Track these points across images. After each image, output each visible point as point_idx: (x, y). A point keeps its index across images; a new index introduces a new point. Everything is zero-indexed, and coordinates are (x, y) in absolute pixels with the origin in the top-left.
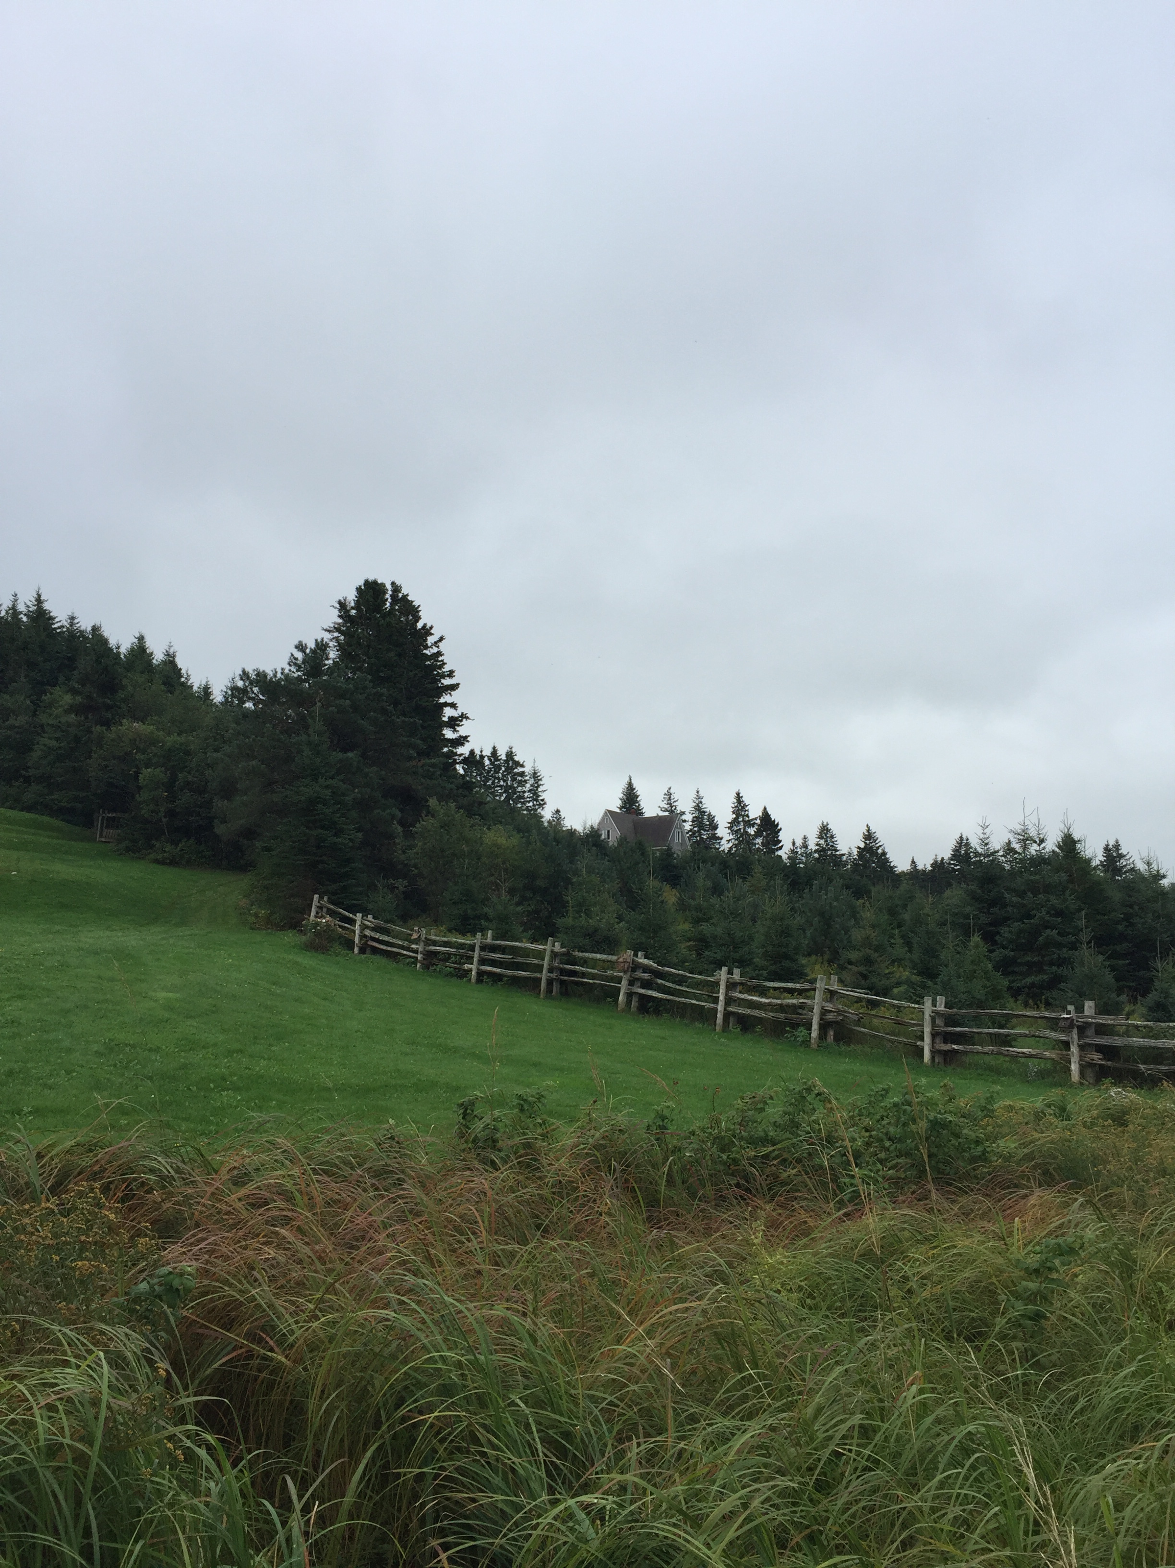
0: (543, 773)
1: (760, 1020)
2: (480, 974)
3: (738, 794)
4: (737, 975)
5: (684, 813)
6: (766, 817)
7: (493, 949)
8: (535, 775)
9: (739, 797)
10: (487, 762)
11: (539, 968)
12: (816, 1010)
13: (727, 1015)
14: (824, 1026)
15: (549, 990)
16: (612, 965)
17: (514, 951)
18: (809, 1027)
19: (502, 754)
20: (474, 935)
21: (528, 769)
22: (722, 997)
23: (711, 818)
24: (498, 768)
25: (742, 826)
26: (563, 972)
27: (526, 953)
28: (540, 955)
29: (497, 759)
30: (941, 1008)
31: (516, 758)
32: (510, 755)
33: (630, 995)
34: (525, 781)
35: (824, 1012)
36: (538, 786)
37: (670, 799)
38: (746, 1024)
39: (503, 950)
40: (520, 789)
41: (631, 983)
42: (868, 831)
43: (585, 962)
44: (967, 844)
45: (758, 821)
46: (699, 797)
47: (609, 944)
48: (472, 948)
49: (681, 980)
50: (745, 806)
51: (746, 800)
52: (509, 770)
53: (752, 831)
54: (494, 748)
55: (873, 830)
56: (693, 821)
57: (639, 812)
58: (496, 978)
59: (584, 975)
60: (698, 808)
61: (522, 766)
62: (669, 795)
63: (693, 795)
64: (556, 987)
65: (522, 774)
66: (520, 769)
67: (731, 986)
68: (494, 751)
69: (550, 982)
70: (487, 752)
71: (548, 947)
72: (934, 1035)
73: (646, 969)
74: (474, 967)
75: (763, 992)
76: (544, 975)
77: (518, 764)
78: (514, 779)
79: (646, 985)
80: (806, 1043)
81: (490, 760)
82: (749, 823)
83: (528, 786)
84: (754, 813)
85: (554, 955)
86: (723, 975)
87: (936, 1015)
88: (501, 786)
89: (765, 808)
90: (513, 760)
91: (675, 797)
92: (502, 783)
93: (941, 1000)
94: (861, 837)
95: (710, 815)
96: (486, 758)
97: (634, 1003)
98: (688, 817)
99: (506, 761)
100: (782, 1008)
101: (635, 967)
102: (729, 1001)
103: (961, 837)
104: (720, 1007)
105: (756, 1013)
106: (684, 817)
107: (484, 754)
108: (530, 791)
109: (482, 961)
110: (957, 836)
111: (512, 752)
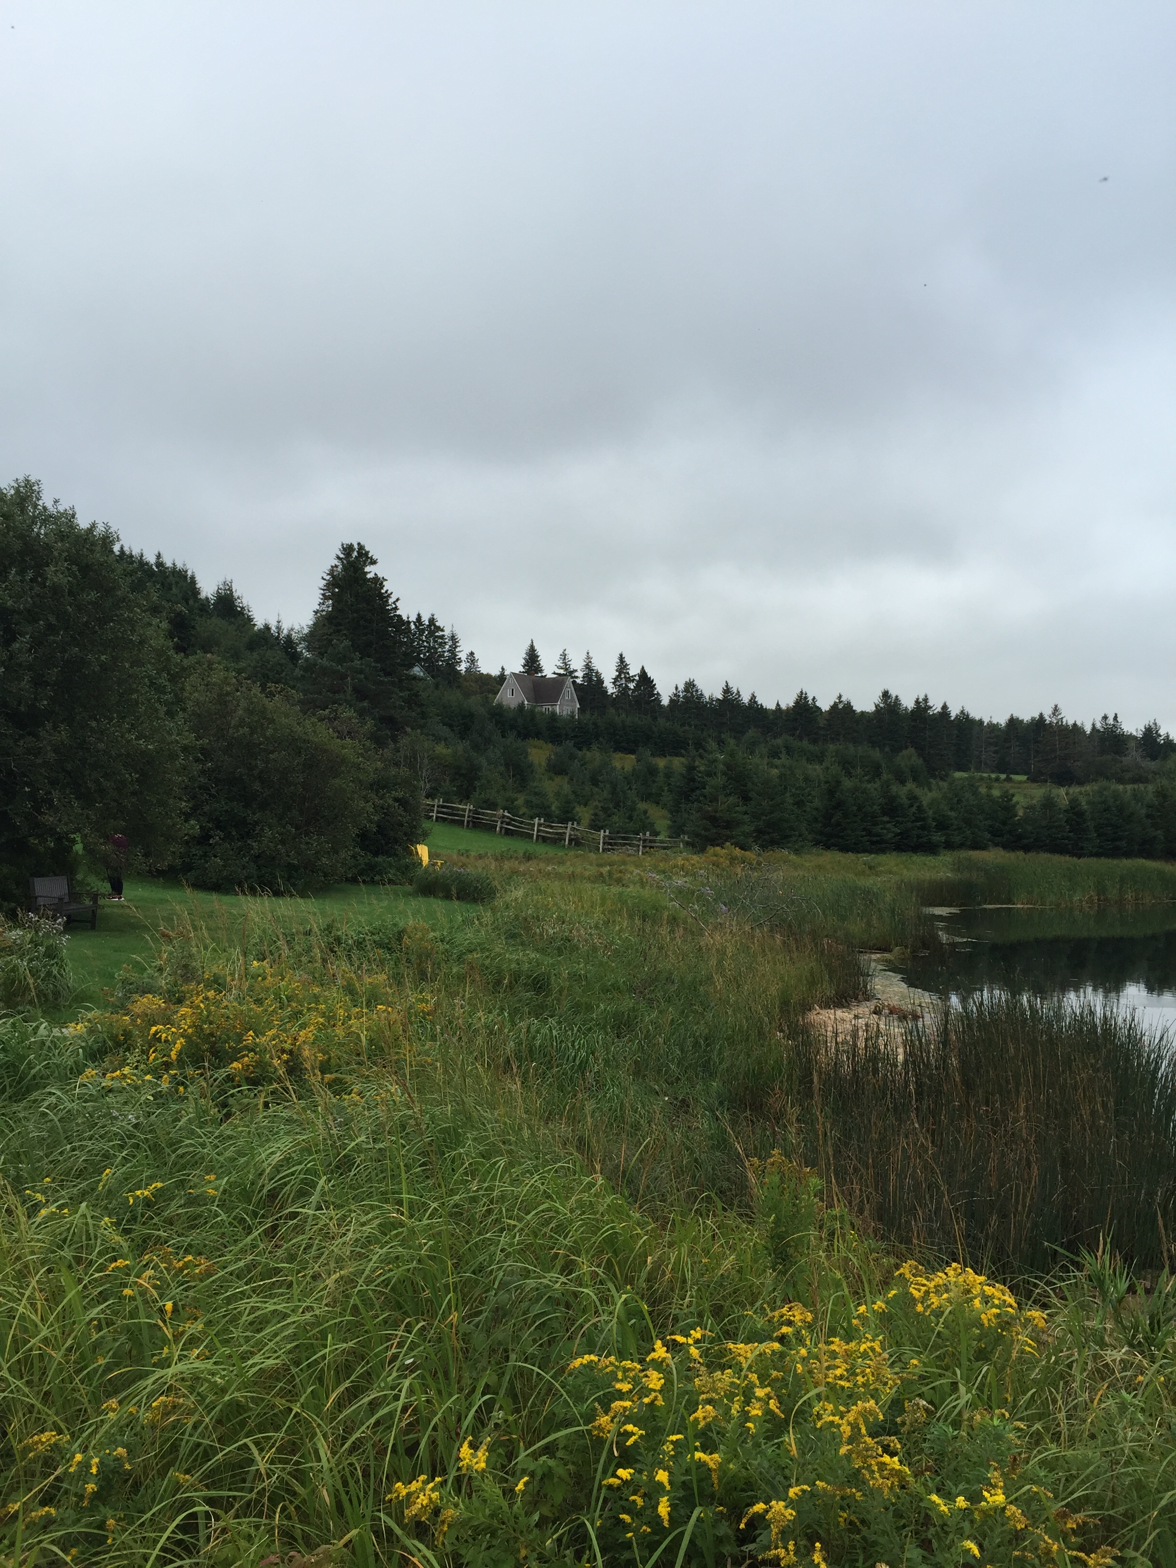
0: (459, 636)
1: (549, 838)
2: (437, 817)
3: (621, 655)
4: (542, 821)
5: (576, 671)
6: (643, 674)
7: (443, 807)
8: (453, 638)
9: (621, 658)
10: (413, 627)
11: (464, 816)
12: (568, 835)
13: (538, 836)
14: (570, 840)
15: (468, 826)
16: (495, 815)
17: (452, 808)
18: (565, 840)
19: (425, 620)
20: (433, 799)
21: (447, 633)
22: (536, 829)
23: (598, 675)
24: (423, 631)
25: (623, 681)
26: (474, 818)
27: (458, 809)
28: (464, 810)
29: (421, 624)
30: (607, 833)
31: (437, 624)
32: (432, 621)
33: (501, 828)
34: (445, 643)
35: (570, 835)
36: (456, 647)
37: (565, 659)
38: (545, 840)
39: (447, 807)
40: (440, 650)
41: (502, 823)
42: (727, 686)
43: (483, 814)
44: (806, 698)
45: (637, 678)
46: (588, 658)
47: (493, 806)
48: (433, 806)
49: (522, 822)
50: (627, 665)
51: (627, 660)
52: (432, 634)
53: (632, 686)
54: (419, 615)
55: (730, 685)
56: (583, 677)
57: (539, 669)
58: (444, 820)
59: (483, 819)
60: (588, 667)
61: (442, 630)
62: (564, 656)
63: (584, 656)
64: (471, 824)
65: (442, 637)
66: (441, 633)
67: (540, 825)
68: (419, 617)
69: (468, 822)
70: (413, 618)
71: (468, 807)
72: (604, 843)
73: (508, 817)
74: (434, 815)
75: (552, 827)
76: (466, 819)
77: (439, 629)
78: (435, 642)
79: (508, 824)
80: (564, 846)
81: (415, 624)
82: (629, 679)
83: (447, 647)
84: (634, 671)
85: (470, 810)
86: (536, 820)
87: (604, 837)
88: (425, 647)
89: (643, 668)
90: (435, 625)
91: (569, 657)
92: (425, 644)
93: (607, 831)
94: (721, 691)
95: (597, 672)
96: (412, 624)
97: (503, 831)
98: (580, 674)
99: (429, 626)
100: (557, 834)
101: (504, 816)
102: (538, 831)
103: (801, 692)
104: (535, 833)
105: (548, 835)
106: (576, 674)
107: (410, 620)
108: (449, 651)
109: (438, 812)
110: (799, 691)
111: (434, 619)
